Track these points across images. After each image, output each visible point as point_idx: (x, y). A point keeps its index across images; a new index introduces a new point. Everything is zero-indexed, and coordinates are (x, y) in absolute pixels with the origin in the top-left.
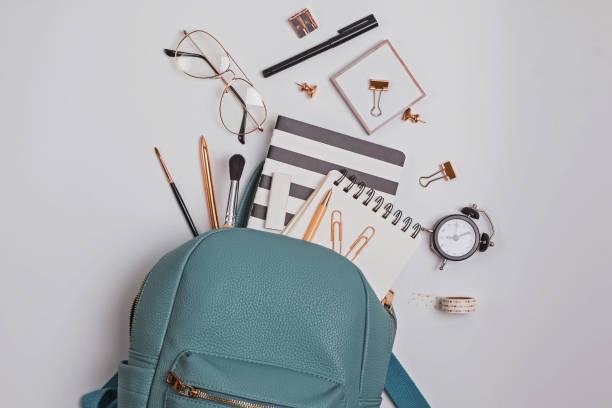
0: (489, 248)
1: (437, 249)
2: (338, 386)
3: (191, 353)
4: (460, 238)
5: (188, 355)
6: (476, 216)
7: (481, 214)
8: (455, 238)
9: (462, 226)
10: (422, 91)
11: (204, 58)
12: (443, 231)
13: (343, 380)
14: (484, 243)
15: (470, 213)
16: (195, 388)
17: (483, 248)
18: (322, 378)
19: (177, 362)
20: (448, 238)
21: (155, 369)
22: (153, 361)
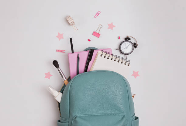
0: (137, 46)
1: (122, 53)
2: (124, 116)
4: (128, 47)
5: (76, 118)
7: (130, 38)
8: (127, 48)
9: (127, 43)
12: (122, 47)
13: (125, 114)
14: (135, 45)
15: (127, 39)
17: (135, 47)
18: (119, 115)
19: (73, 120)
20: (124, 48)
21: (69, 123)
22: (68, 120)
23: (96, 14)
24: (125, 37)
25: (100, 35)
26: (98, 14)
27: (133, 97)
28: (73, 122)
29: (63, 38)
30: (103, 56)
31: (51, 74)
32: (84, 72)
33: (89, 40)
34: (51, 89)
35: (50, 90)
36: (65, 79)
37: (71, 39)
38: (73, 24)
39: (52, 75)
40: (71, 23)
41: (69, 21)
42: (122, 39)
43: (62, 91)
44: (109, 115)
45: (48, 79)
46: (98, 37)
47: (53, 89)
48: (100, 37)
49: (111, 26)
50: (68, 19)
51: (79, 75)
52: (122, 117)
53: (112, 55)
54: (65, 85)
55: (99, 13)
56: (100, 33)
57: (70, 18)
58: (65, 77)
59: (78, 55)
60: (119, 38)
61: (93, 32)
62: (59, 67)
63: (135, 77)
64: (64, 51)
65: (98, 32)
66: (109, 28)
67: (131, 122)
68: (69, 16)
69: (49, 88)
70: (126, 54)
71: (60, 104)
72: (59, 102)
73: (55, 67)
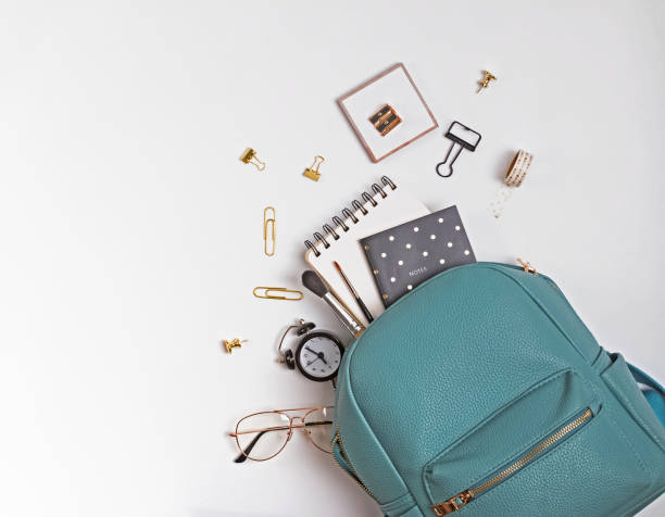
10: (435, 121)
11: (262, 433)
19: (427, 485)
28: (429, 490)
73: (315, 295)
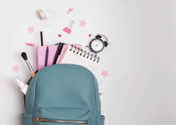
0: (108, 45)
1: (92, 51)
2: (89, 111)
3: (41, 108)
5: (40, 109)
6: (101, 37)
7: (101, 36)
8: (97, 46)
9: (98, 42)
12: (93, 45)
13: (91, 108)
14: (106, 44)
15: (98, 37)
16: (45, 119)
17: (106, 46)
18: (84, 109)
19: (37, 111)
20: (95, 46)
21: (33, 114)
22: (32, 112)
23: (69, 11)
24: (97, 35)
25: (71, 31)
26: (70, 10)
27: (100, 95)
28: (37, 113)
29: (33, 32)
30: (73, 50)
31: (18, 67)
32: (53, 64)
33: (60, 36)
34: (18, 81)
35: (16, 81)
36: (32, 71)
37: (41, 33)
38: (45, 17)
39: (19, 69)
40: (43, 17)
41: (41, 14)
42: (93, 37)
43: (28, 83)
44: (74, 108)
45: (15, 72)
46: (69, 34)
47: (20, 80)
48: (70, 33)
49: (83, 23)
50: (40, 12)
51: (47, 67)
52: (87, 111)
53: (82, 50)
54: (32, 78)
55: (72, 9)
56: (71, 29)
57: (41, 11)
58: (32, 69)
59: (48, 48)
60: (90, 36)
61: (64, 28)
62: (27, 59)
63: (104, 77)
64: (34, 45)
65: (69, 28)
66: (80, 25)
67: (96, 118)
68: (42, 10)
69: (16, 78)
70: (96, 52)
71: (26, 96)
72: (24, 95)
73: (24, 59)
